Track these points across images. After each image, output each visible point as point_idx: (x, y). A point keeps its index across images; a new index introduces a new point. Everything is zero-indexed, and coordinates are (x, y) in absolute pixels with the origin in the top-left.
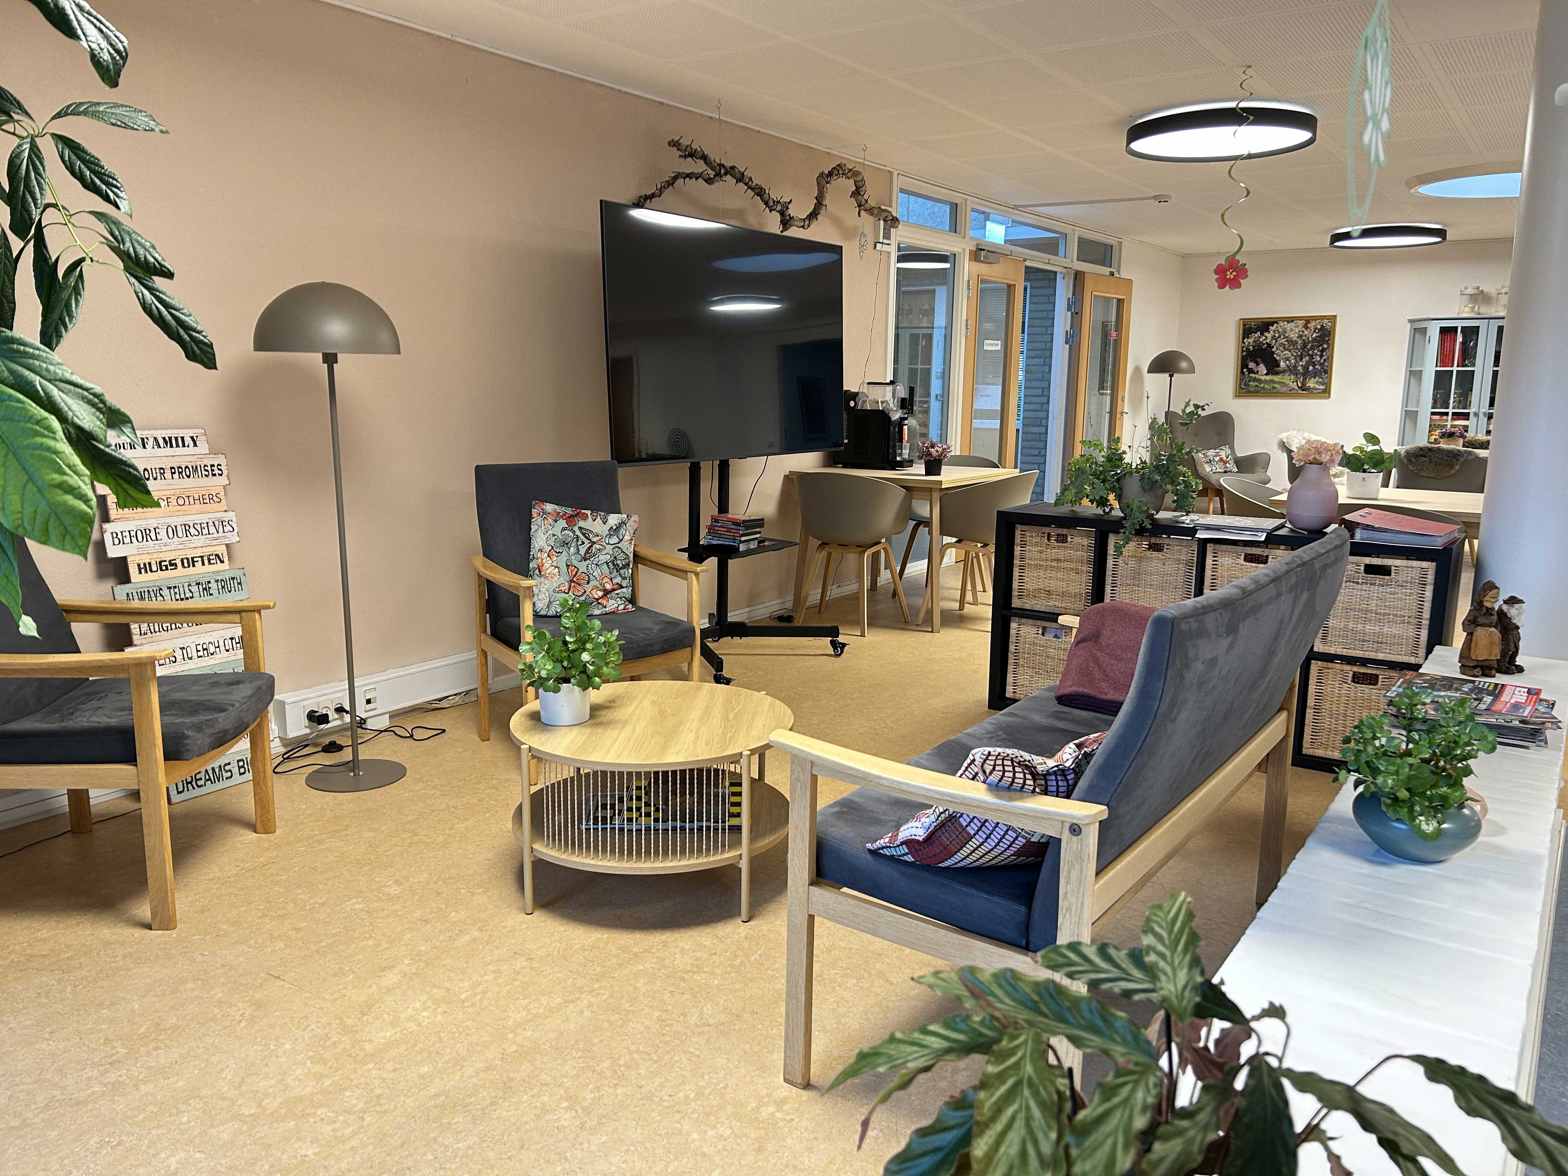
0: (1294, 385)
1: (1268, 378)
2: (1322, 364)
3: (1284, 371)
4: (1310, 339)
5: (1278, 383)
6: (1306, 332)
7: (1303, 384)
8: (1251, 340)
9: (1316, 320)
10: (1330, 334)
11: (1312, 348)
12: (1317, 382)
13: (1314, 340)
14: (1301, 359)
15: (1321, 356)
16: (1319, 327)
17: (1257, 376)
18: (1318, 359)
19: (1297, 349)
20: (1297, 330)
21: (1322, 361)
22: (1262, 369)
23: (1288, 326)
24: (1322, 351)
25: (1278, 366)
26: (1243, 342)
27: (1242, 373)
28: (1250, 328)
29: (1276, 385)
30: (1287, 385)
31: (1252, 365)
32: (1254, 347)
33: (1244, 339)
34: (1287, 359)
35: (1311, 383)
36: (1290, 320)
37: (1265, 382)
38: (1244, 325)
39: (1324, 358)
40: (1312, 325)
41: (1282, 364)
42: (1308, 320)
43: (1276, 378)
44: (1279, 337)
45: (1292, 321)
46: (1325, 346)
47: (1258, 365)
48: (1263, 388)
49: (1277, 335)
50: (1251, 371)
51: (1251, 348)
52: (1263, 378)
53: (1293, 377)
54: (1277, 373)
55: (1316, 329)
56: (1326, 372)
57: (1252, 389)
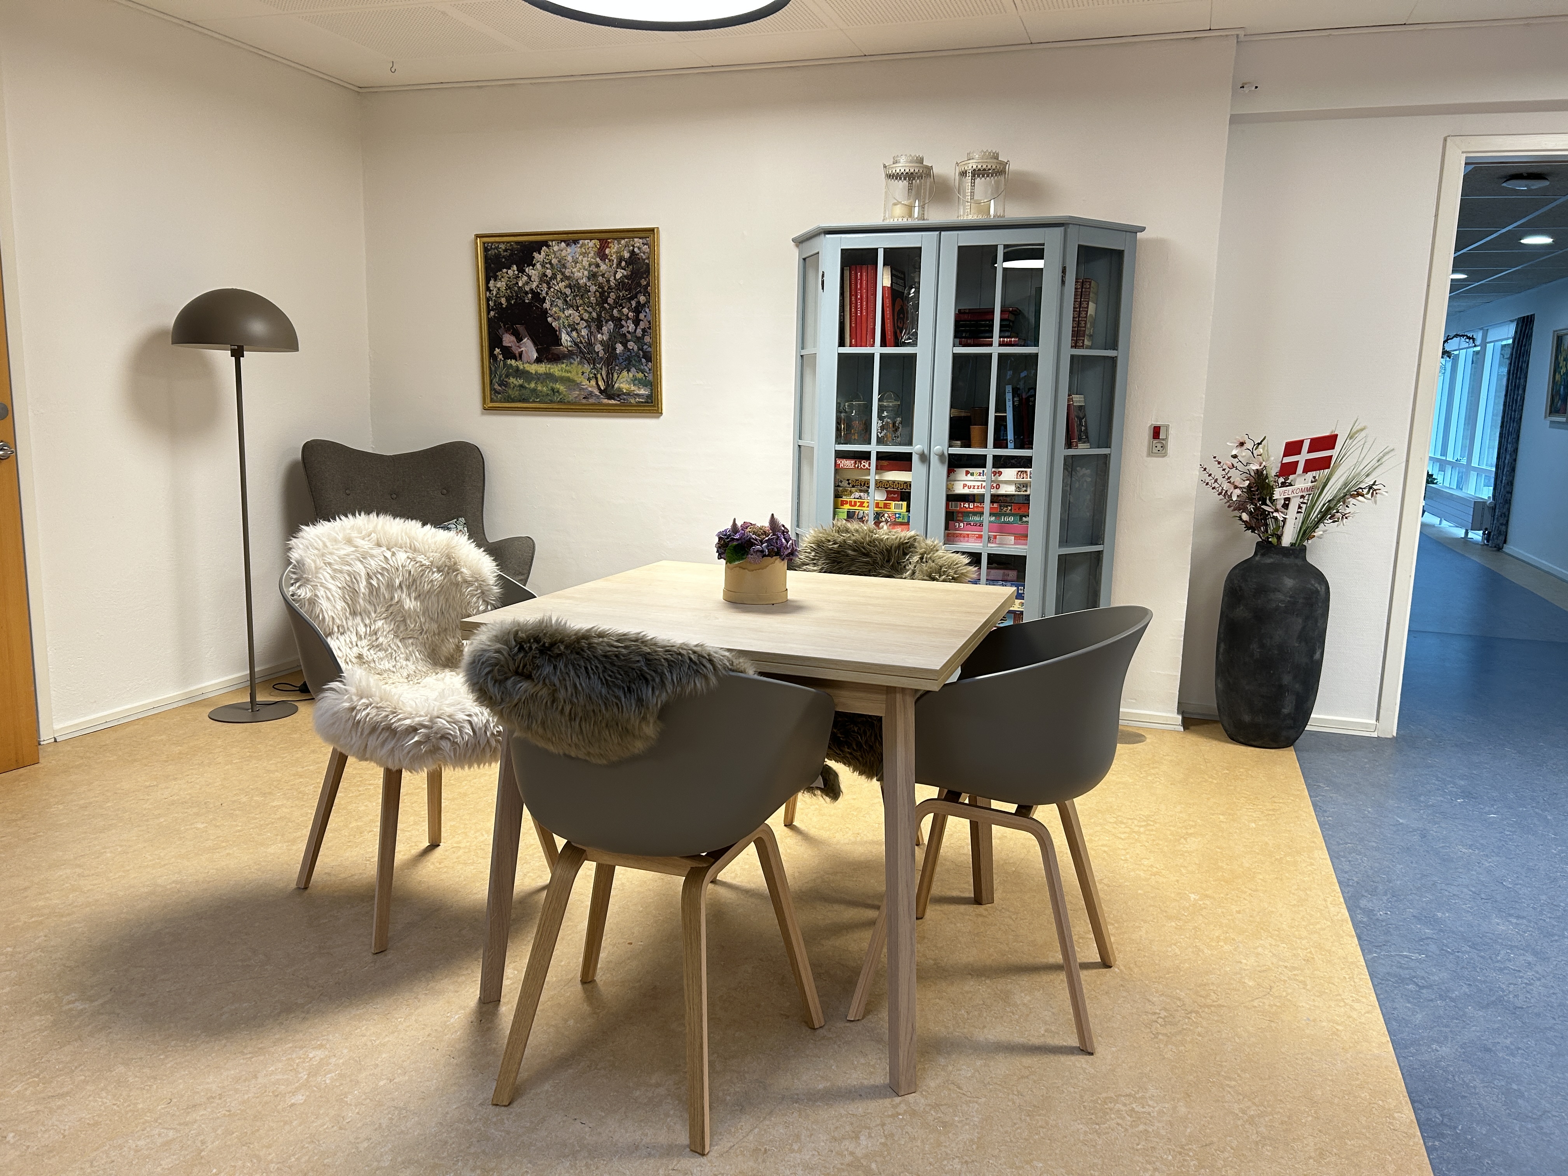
0: (591, 386)
1: (542, 368)
2: (639, 340)
3: (569, 355)
4: (613, 283)
5: (562, 380)
6: (603, 267)
7: (609, 384)
8: (502, 284)
9: (619, 239)
10: (648, 271)
11: (618, 304)
12: (634, 380)
13: (620, 285)
14: (599, 328)
15: (637, 322)
16: (627, 255)
17: (519, 364)
18: (632, 327)
19: (590, 304)
20: (586, 263)
21: (639, 332)
22: (528, 348)
23: (569, 253)
24: (638, 310)
25: (557, 341)
26: (488, 289)
27: (492, 356)
28: (498, 256)
29: (558, 386)
30: (578, 385)
31: (508, 340)
32: (508, 299)
33: (487, 282)
34: (573, 328)
35: (624, 382)
36: (571, 238)
37: (538, 377)
38: (486, 250)
39: (642, 325)
40: (612, 250)
41: (565, 338)
42: (604, 238)
43: (556, 369)
44: (554, 277)
45: (575, 242)
46: (642, 299)
47: (520, 339)
48: (534, 390)
49: (549, 273)
50: (508, 353)
51: (503, 300)
52: (533, 368)
53: (587, 368)
54: (556, 359)
55: (621, 259)
56: (649, 360)
57: (514, 393)
